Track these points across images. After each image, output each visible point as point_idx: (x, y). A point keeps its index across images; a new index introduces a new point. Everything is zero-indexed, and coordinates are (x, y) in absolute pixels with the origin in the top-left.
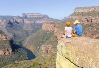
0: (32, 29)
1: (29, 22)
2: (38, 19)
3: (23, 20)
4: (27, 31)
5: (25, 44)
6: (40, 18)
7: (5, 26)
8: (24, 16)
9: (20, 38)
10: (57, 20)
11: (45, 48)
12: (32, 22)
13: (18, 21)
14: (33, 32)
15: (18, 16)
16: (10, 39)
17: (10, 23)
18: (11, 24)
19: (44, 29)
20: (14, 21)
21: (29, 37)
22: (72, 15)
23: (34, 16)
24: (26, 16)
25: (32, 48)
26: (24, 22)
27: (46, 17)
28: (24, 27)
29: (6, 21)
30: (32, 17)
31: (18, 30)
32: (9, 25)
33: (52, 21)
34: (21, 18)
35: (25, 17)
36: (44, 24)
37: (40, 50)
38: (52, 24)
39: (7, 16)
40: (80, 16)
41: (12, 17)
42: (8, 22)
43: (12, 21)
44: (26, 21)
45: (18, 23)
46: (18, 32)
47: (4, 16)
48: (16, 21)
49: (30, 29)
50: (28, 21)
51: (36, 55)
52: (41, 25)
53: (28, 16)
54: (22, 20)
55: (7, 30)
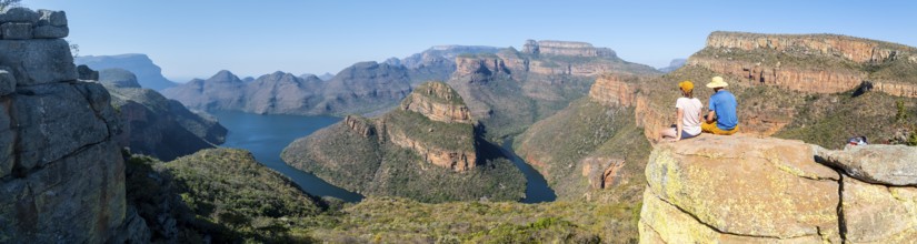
0: (553, 97)
1: (544, 71)
2: (579, 60)
3: (527, 63)
4: (534, 102)
5: (524, 147)
6: (587, 60)
7: (468, 79)
8: (531, 48)
9: (509, 123)
10: (646, 68)
11: (596, 168)
12: (557, 71)
13: (508, 65)
14: (557, 106)
15: (512, 49)
16: (476, 123)
17: (484, 70)
18: (487, 73)
19: (597, 98)
20: (496, 62)
21: (540, 123)
22: (699, 55)
23: (563, 52)
24: (537, 50)
25: (544, 165)
26: (528, 69)
27: (608, 56)
28: (527, 88)
29: (473, 63)
30: (557, 52)
31: (504, 94)
32: (480, 76)
33: (629, 70)
34: (519, 54)
35: (535, 51)
36: (600, 81)
37: (574, 175)
38: (626, 81)
39: (479, 49)
40: (724, 59)
41: (492, 52)
42: (478, 66)
43: (490, 64)
44: (537, 67)
45: (508, 71)
46: (503, 100)
47: (468, 49)
48: (502, 64)
49: (546, 95)
50: (541, 66)
51: (557, 190)
52: (587, 84)
53: (542, 51)
54: (522, 61)
55: (472, 92)
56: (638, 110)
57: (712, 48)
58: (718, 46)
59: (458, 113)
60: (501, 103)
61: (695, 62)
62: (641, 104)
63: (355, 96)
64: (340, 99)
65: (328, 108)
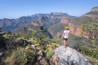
1: (53, 18)
2: (60, 16)
3: (50, 16)
4: (51, 23)
5: (49, 30)
7: (41, 19)
9: (47, 26)
10: (74, 17)
11: (59, 34)
12: (56, 18)
14: (55, 23)
15: (48, 14)
16: (41, 26)
21: (52, 26)
24: (52, 14)
25: (52, 33)
27: (66, 15)
28: (50, 21)
29: (41, 17)
30: (56, 14)
31: (46, 21)
32: (43, 19)
33: (70, 17)
37: (56, 35)
38: (68, 20)
39: (43, 14)
41: (45, 15)
43: (44, 17)
45: (47, 18)
46: (46, 22)
47: (41, 14)
49: (53, 22)
51: (53, 37)
52: (61, 20)
53: (53, 14)
55: (41, 21)
56: (69, 25)
57: (92, 12)
58: (95, 11)
59: (38, 25)
60: (46, 23)
61: (85, 16)
62: (70, 24)
63: (22, 22)
64: (19, 23)
65: (17, 25)
